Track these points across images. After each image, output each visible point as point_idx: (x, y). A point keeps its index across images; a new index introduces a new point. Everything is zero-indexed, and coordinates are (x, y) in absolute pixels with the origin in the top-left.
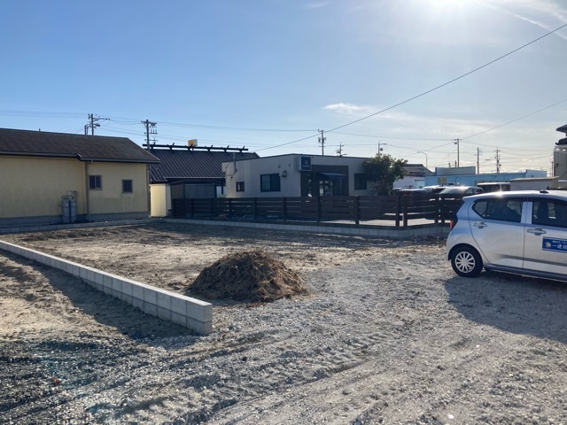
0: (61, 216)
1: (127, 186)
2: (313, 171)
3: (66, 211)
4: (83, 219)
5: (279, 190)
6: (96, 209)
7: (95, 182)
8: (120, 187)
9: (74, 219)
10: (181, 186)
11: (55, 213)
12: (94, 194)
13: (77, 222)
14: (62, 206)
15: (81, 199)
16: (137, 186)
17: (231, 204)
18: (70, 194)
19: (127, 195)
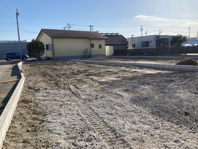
0: (84, 56)
1: (100, 46)
2: (160, 40)
3: (86, 54)
4: (90, 56)
5: (149, 46)
6: (93, 53)
7: (92, 46)
8: (98, 47)
9: (88, 56)
10: (117, 46)
11: (83, 54)
12: (92, 49)
13: (88, 57)
14: (84, 53)
15: (89, 50)
16: (102, 46)
17: (130, 51)
18: (86, 49)
19: (100, 49)
